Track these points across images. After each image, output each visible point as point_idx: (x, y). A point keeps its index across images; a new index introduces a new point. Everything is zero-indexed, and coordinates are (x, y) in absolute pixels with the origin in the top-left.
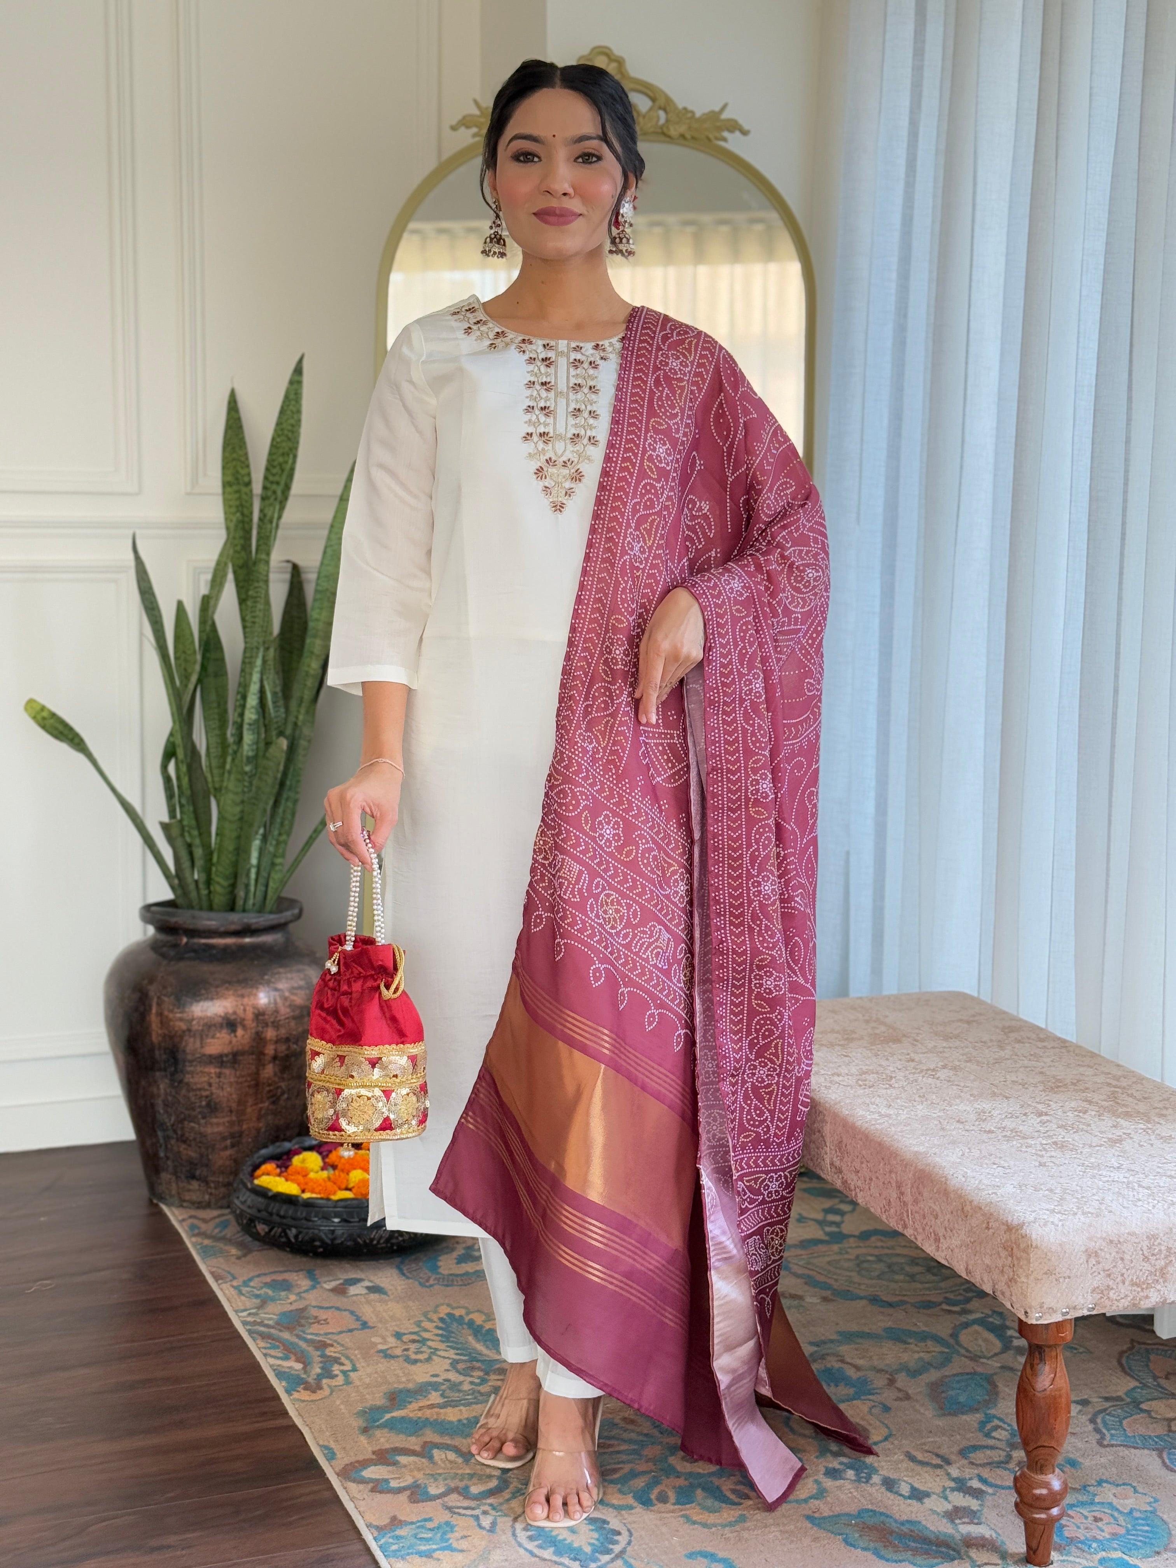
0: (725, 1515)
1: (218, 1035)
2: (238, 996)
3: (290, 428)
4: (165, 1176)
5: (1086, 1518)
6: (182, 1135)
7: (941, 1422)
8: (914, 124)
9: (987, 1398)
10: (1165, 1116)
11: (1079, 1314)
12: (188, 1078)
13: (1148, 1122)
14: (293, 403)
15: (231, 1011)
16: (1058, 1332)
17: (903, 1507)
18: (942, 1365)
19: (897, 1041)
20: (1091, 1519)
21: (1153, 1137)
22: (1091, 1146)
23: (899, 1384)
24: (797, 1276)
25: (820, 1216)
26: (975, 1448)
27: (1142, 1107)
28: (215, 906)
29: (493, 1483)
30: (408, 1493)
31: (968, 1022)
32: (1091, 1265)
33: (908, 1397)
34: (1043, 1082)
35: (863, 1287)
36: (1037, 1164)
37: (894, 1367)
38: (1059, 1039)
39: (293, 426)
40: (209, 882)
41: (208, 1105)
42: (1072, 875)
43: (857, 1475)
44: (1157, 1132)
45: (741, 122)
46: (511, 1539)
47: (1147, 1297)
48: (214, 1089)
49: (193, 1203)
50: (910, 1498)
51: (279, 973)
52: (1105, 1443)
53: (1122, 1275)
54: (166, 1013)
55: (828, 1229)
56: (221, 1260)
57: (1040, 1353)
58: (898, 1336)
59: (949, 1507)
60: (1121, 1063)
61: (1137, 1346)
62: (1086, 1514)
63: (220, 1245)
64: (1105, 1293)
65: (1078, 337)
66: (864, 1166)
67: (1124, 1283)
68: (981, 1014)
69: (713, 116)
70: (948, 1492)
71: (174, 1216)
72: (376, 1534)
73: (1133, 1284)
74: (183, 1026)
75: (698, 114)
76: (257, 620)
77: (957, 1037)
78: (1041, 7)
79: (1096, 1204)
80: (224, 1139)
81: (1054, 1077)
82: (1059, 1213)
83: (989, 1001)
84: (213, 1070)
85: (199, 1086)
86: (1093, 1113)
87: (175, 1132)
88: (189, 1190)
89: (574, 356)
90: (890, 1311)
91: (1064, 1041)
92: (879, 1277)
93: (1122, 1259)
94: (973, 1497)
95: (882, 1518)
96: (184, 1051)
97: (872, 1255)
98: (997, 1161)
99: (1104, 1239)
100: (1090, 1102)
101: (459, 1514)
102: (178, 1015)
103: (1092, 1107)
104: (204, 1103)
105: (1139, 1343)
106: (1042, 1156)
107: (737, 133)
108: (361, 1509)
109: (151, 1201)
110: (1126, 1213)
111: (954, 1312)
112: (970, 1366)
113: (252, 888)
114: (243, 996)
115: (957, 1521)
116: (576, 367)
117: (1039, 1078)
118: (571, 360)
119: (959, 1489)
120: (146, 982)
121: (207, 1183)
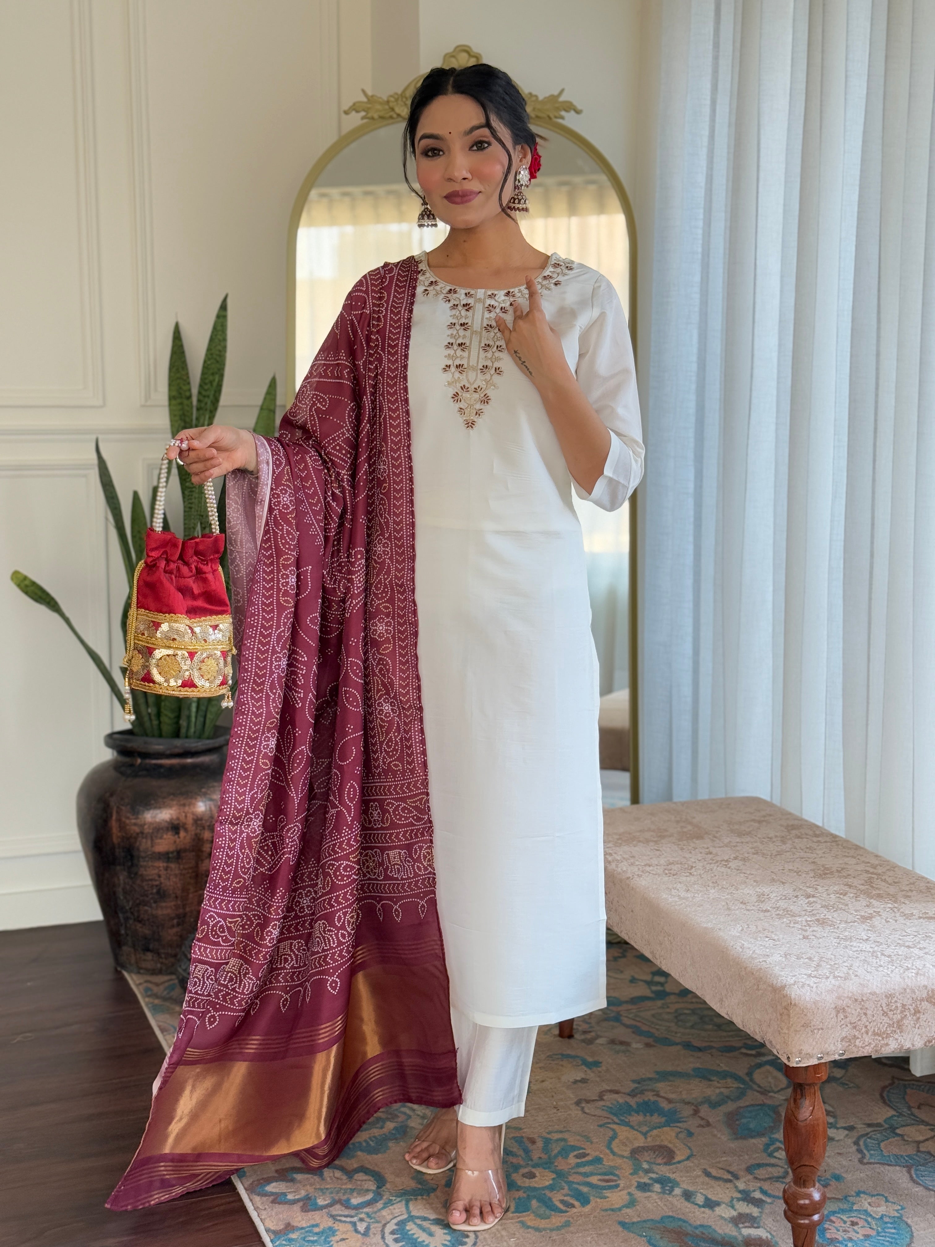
0: (554, 1221)
1: (165, 836)
2: (181, 805)
3: (218, 353)
4: (125, 948)
5: (845, 1222)
6: (138, 917)
7: (732, 1145)
8: (714, 102)
9: (772, 1125)
10: (910, 897)
11: (832, 1058)
12: (142, 871)
13: (895, 902)
14: (220, 333)
15: (175, 817)
16: (815, 1074)
17: (698, 1213)
18: (738, 1098)
19: (700, 837)
20: (849, 1223)
21: (898, 915)
22: (846, 922)
23: (702, 1114)
24: (627, 1026)
25: (648, 978)
26: (759, 1166)
27: (892, 890)
28: (164, 734)
29: (370, 1196)
30: (301, 1204)
31: (760, 822)
32: (839, 1019)
33: (708, 1124)
34: (813, 870)
35: (679, 1035)
36: (801, 937)
37: (700, 1100)
38: (832, 835)
39: (220, 351)
40: (159, 714)
41: (158, 892)
42: (840, 702)
43: (662, 1188)
44: (901, 910)
45: (575, 103)
46: (381, 1241)
47: (887, 1044)
48: (162, 880)
49: (147, 970)
50: (703, 1206)
51: (213, 787)
52: (865, 1161)
53: (866, 1027)
54: (124, 819)
55: (654, 988)
56: (167, 1016)
57: (801, 1090)
58: (704, 1075)
59: (735, 1213)
60: (880, 854)
61: (896, 1082)
62: (845, 1218)
63: (167, 1004)
64: (852, 1041)
65: (839, 271)
66: (666, 939)
67: (867, 1033)
68: (770, 815)
69: (553, 99)
70: (735, 1202)
71: (133, 980)
72: (272, 1237)
73: (875, 1034)
74: (137, 829)
75: (541, 98)
76: (193, 506)
77: (749, 834)
78: (807, 7)
79: (845, 970)
80: (173, 919)
81: (823, 866)
82: (815, 977)
83: (779, 805)
84: (161, 864)
85: (150, 877)
86: (852, 895)
87: (132, 913)
88: (145, 960)
89: (489, 302)
90: (700, 1054)
91: (835, 837)
92: (692, 1027)
93: (865, 1014)
94: (755, 1206)
95: (680, 1223)
96: (138, 849)
97: (688, 1009)
98: (769, 934)
99: (850, 998)
100: (850, 886)
101: (340, 1221)
102: (133, 821)
103: (852, 890)
104: (155, 891)
105: (899, 1079)
106: (806, 931)
107: (572, 112)
108: (263, 1217)
109: (116, 970)
110: (869, 977)
111: (751, 1055)
112: (760, 1099)
113: (193, 719)
114: (184, 805)
115: (741, 1226)
116: (490, 311)
117: (812, 867)
118: (486, 305)
119: (744, 1200)
120: (108, 794)
121: (159, 954)
